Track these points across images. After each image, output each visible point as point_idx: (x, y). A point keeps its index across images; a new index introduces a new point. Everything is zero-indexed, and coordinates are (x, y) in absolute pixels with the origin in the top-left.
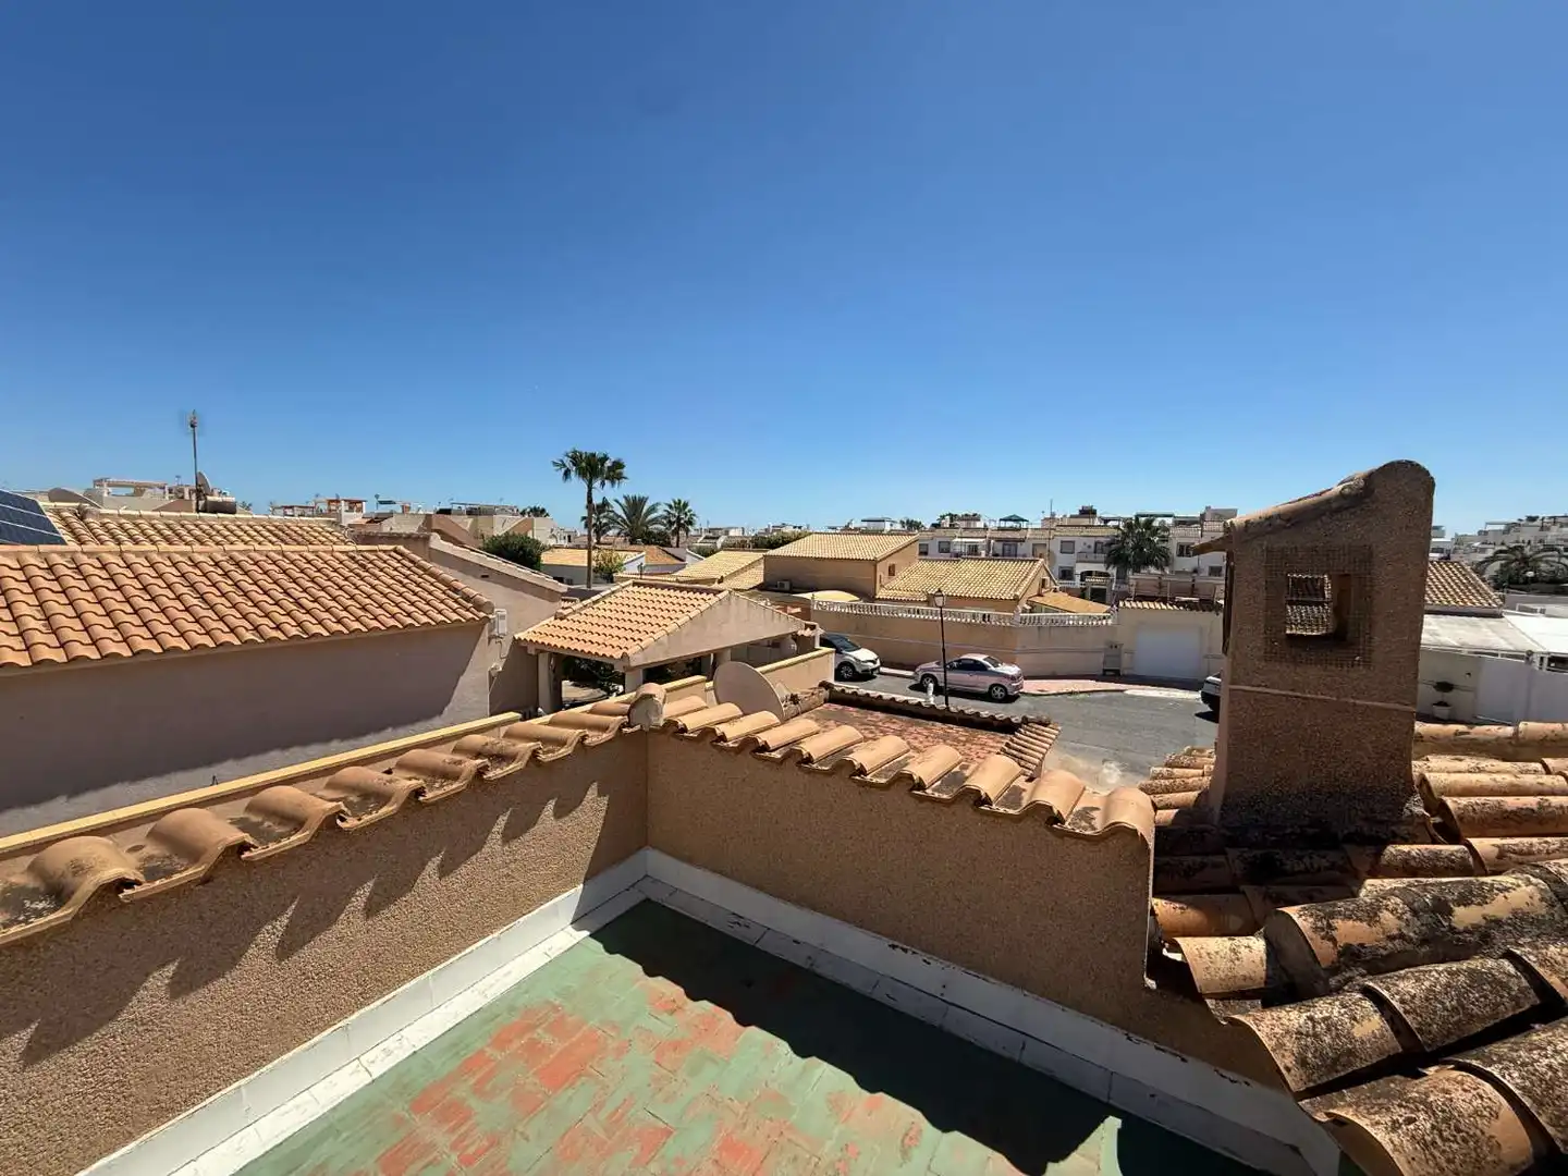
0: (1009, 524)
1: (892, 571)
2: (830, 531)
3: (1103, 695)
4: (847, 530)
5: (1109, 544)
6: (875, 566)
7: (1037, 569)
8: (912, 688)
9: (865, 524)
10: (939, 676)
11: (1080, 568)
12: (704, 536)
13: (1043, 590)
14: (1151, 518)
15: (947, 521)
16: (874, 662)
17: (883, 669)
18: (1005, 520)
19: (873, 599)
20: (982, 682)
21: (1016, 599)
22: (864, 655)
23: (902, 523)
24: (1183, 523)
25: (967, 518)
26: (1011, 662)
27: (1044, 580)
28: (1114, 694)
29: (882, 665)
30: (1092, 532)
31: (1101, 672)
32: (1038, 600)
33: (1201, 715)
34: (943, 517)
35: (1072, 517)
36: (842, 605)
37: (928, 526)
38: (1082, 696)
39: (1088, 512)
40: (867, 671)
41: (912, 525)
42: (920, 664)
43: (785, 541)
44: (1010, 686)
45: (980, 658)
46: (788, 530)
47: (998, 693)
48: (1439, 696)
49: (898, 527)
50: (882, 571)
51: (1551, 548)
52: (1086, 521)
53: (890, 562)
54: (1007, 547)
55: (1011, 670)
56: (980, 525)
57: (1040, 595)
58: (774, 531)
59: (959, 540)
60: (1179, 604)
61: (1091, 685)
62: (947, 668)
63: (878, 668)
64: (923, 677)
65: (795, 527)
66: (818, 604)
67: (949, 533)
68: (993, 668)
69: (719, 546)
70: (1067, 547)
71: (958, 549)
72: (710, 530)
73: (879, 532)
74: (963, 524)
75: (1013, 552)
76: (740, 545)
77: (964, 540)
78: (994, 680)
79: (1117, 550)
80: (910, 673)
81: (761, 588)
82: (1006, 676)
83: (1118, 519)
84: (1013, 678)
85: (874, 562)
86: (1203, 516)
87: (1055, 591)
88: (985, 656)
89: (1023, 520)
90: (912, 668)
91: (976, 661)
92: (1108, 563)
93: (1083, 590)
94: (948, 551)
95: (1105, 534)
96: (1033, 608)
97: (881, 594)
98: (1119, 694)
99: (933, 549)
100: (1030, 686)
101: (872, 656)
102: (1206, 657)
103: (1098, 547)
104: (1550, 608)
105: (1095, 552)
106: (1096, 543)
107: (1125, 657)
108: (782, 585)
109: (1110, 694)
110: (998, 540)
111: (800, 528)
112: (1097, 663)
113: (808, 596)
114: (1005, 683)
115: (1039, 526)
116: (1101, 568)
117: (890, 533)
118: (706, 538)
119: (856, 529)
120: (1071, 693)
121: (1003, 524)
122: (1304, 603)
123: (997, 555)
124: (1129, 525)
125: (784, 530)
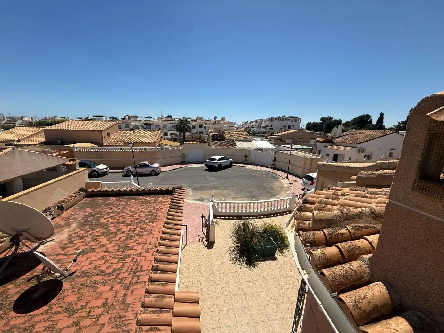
0: (148, 119)
1: (109, 135)
2: (79, 119)
3: (182, 168)
4: (87, 119)
5: (177, 126)
6: (102, 133)
7: (159, 133)
8: (123, 176)
9: (95, 117)
10: (134, 170)
11: (169, 132)
12: (6, 120)
13: (162, 139)
14: (186, 119)
15: (127, 118)
16: (106, 169)
17: (110, 171)
18: (146, 118)
19: (102, 145)
20: (148, 170)
21: (155, 143)
22: (102, 167)
23: (110, 118)
24: (193, 120)
25: (133, 117)
26: (156, 163)
27: (162, 136)
28: (185, 168)
29: (110, 169)
30: (171, 122)
31: (181, 162)
32: (161, 142)
33: (205, 170)
34: (125, 116)
35: (165, 118)
36: (89, 149)
37: (120, 119)
38: (177, 170)
39: (170, 117)
40: (104, 172)
41: (114, 119)
42: (125, 168)
43: (56, 123)
44: (157, 170)
45: (147, 163)
46: (58, 118)
47: (154, 173)
48: (245, 158)
49: (109, 119)
50: (105, 135)
51: (252, 127)
52: (169, 119)
53: (107, 131)
54: (148, 126)
55: (157, 165)
56: (138, 119)
57: (161, 141)
58: (49, 119)
59: (132, 124)
60: (198, 142)
61: (179, 166)
62: (136, 167)
63: (109, 171)
64: (127, 172)
65: (61, 118)
66: (77, 148)
67: (128, 121)
68: (151, 166)
69: (17, 125)
70: (165, 126)
71: (132, 127)
72: (10, 118)
73: (102, 120)
74: (133, 119)
75: (150, 128)
76: (30, 124)
77: (134, 124)
78: (152, 169)
79: (179, 127)
80: (121, 171)
81: (44, 143)
82: (155, 167)
83: (178, 119)
84: (158, 168)
85: (101, 131)
86: (197, 119)
87: (165, 139)
88: (148, 162)
89: (152, 118)
90: (122, 169)
91: (145, 164)
92: (177, 131)
93: (171, 139)
94: (128, 127)
95: (176, 123)
96: (160, 145)
97: (106, 143)
98: (187, 167)
99: (123, 126)
100: (163, 169)
101: (105, 167)
102: (205, 155)
103: (174, 127)
104: (256, 139)
105: (173, 128)
106: (173, 125)
107: (186, 157)
108: (57, 142)
109: (184, 168)
110: (145, 124)
111: (65, 118)
112: (179, 159)
113: (71, 146)
114: (155, 169)
115: (157, 120)
116: (175, 132)
117: (106, 121)
118: (8, 121)
119: (91, 119)
120: (174, 169)
121: (146, 119)
122: (222, 140)
123: (145, 129)
124: (181, 121)
125: (55, 118)
